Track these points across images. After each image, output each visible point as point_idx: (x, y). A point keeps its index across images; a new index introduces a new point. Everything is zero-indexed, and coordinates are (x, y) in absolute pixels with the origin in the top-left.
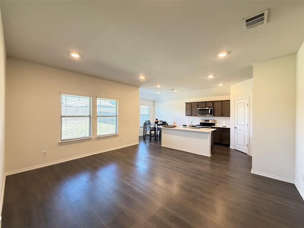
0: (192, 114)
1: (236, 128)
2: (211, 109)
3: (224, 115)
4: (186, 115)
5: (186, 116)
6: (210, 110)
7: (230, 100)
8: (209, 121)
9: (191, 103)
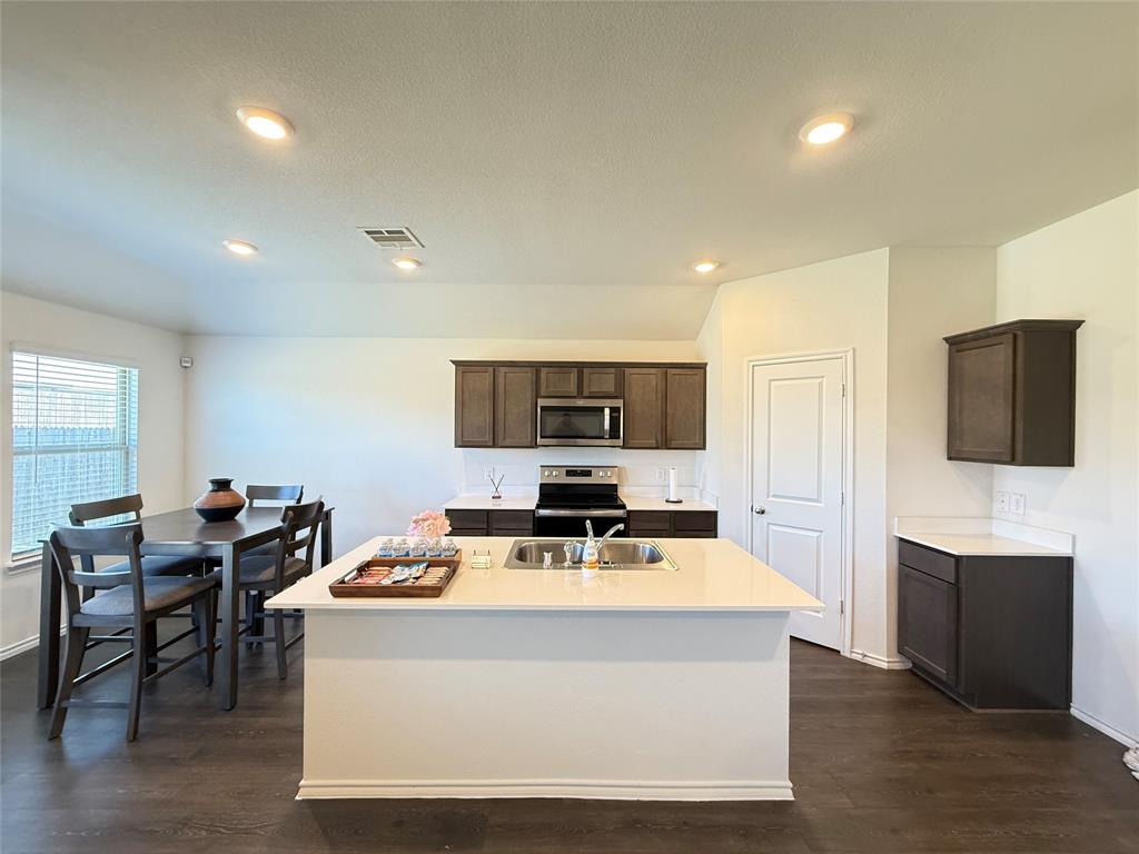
0: (500, 437)
1: (763, 512)
2: (614, 410)
3: (674, 444)
4: (462, 442)
5: (456, 446)
6: (607, 411)
7: (703, 367)
8: (588, 474)
9: (495, 365)
